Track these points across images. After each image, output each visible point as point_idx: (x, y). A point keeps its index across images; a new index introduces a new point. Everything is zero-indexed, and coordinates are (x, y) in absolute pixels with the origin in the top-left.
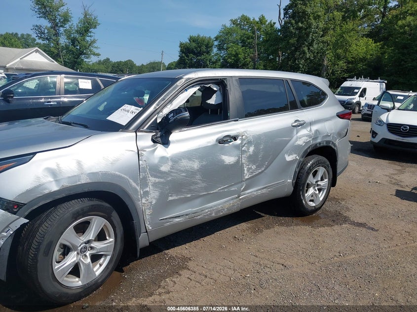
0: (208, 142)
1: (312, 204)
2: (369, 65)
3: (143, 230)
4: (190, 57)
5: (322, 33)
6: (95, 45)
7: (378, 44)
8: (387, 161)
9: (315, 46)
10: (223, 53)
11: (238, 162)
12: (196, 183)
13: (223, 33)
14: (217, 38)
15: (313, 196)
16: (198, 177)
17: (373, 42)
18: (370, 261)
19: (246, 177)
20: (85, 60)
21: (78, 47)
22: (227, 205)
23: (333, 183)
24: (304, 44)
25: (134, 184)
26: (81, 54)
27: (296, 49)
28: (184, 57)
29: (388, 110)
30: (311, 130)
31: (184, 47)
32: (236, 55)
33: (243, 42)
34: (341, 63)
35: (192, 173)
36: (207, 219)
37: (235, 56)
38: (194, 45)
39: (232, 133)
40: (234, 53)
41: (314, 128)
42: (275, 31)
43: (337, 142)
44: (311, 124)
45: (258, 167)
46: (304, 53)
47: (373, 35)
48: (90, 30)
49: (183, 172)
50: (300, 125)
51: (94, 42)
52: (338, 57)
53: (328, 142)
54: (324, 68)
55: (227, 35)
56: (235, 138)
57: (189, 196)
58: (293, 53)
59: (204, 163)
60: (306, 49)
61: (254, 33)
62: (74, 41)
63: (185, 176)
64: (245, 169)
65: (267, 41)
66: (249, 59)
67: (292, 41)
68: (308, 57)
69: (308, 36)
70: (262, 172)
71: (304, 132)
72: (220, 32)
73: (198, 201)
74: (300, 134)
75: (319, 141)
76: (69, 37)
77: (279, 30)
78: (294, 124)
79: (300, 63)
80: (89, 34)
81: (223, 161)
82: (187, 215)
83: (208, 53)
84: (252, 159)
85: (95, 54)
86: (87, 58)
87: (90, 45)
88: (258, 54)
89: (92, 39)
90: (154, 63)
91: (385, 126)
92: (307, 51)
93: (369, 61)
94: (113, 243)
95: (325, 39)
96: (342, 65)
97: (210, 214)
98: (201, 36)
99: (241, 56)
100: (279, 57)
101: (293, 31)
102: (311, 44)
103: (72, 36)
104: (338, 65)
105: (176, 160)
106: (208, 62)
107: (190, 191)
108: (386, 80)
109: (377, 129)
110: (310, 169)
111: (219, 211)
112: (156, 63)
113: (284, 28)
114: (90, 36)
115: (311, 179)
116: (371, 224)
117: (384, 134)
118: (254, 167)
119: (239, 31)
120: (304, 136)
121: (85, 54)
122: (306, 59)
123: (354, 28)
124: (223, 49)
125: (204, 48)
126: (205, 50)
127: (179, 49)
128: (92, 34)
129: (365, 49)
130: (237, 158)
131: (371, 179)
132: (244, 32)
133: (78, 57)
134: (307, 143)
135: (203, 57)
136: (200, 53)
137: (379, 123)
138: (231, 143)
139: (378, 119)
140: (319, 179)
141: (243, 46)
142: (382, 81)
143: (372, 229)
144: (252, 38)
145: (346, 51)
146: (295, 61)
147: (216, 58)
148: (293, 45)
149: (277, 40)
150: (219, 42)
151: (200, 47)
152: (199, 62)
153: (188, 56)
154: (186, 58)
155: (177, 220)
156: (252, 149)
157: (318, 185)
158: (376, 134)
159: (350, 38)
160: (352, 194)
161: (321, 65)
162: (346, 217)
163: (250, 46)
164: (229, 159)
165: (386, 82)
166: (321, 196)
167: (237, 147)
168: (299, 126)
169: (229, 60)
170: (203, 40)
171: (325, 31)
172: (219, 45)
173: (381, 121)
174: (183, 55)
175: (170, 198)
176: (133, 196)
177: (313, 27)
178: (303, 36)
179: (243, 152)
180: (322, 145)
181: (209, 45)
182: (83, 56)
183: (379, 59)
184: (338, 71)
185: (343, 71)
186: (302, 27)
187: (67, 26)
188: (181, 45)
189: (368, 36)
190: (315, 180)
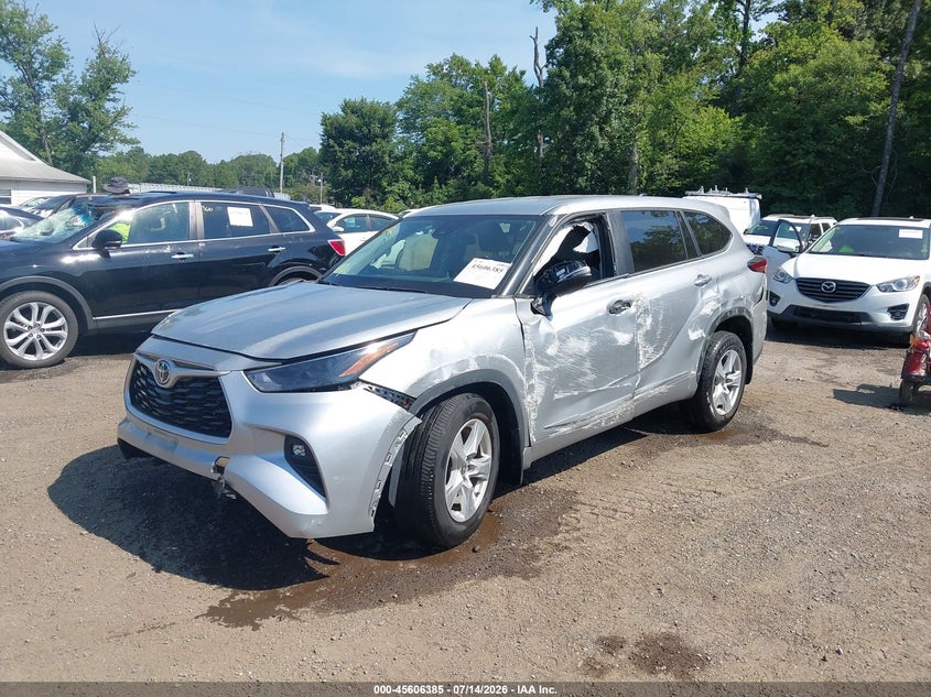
0: (598, 311)
1: (721, 412)
2: (722, 163)
3: (527, 444)
4: (346, 147)
5: (626, 96)
6: (126, 120)
7: (737, 119)
8: (802, 346)
9: (615, 123)
10: (414, 137)
11: (632, 342)
12: (585, 374)
13: (414, 93)
14: (400, 105)
15: (722, 398)
16: (588, 365)
17: (728, 115)
18: (833, 481)
19: (642, 366)
20: (101, 153)
21: (85, 125)
22: (619, 410)
23: (747, 378)
24: (592, 120)
25: (520, 374)
26: (94, 141)
27: (575, 130)
28: (333, 147)
29: (792, 254)
30: (718, 292)
31: (332, 124)
32: (447, 141)
33: (458, 112)
34: (667, 158)
35: (581, 359)
36: (597, 430)
37: (443, 144)
38: (354, 119)
39: (624, 296)
40: (441, 138)
41: (723, 286)
42: (530, 92)
43: (752, 310)
44: (718, 280)
45: (657, 350)
46: (592, 137)
47: (727, 100)
48: (113, 86)
49: (571, 356)
50: (705, 283)
51: (122, 113)
52: (660, 146)
53: (741, 309)
54: (634, 169)
55: (422, 98)
56: (629, 305)
57: (576, 393)
58: (567, 139)
59: (595, 343)
60: (595, 130)
61: (482, 93)
62: (74, 112)
63: (574, 363)
64: (641, 352)
65: (513, 112)
66: (473, 152)
67: (565, 113)
68: (601, 146)
69: (598, 103)
70: (661, 357)
71: (710, 293)
72: (407, 93)
73: (586, 402)
74: (705, 297)
75: (729, 307)
76: (62, 102)
77: (538, 91)
78: (698, 282)
79: (586, 160)
80: (112, 96)
81: (615, 341)
82: (574, 423)
83: (385, 137)
84: (650, 337)
85: (125, 141)
86: (107, 149)
87: (115, 120)
88: (493, 141)
89: (119, 106)
90: (249, 158)
91: (793, 283)
92: (597, 134)
93: (721, 156)
94: (490, 462)
95: (632, 108)
96: (670, 162)
97: (600, 423)
98: (369, 101)
99: (457, 145)
100: (539, 146)
101: (567, 92)
102: (605, 120)
103: (71, 99)
104: (661, 162)
105: (563, 337)
106: (387, 158)
107: (578, 386)
108: (759, 193)
109: (779, 289)
110: (719, 353)
111: (610, 419)
112: (254, 156)
113: (550, 86)
114: (114, 100)
115: (720, 371)
116: (814, 437)
117: (792, 297)
118: (651, 350)
119: (448, 89)
120: (710, 299)
121: (102, 140)
122: (597, 152)
123: (690, 88)
124: (415, 128)
125: (376, 128)
126: (378, 131)
127: (321, 130)
128: (117, 96)
129: (713, 130)
130: (632, 335)
131: (787, 376)
132: (458, 91)
133: (87, 147)
134: (715, 311)
135: (375, 147)
136: (368, 139)
137: (781, 279)
138: (623, 313)
139: (779, 270)
140: (731, 370)
141: (458, 123)
142: (752, 195)
143: (818, 444)
144: (480, 104)
145: (676, 133)
146: (575, 155)
147: (401, 148)
148: (567, 121)
149: (535, 111)
150: (406, 113)
151: (368, 125)
152: (367, 156)
153: (341, 145)
154: (337, 148)
155: (563, 430)
156: (649, 321)
157: (727, 381)
158: (778, 298)
159: (685, 109)
160: (768, 399)
161: (627, 163)
162: (773, 431)
163: (476, 122)
164: (623, 338)
165: (760, 197)
166: (733, 398)
167: (632, 318)
168: (702, 284)
169: (432, 154)
170: (374, 108)
171: (632, 92)
172: (405, 119)
173: (784, 275)
174: (331, 142)
175: (557, 396)
176: (520, 391)
177: (608, 84)
178: (589, 103)
179: (639, 326)
180: (733, 314)
181: (388, 121)
182: (98, 145)
183: (741, 150)
184: (662, 174)
185: (672, 174)
186: (585, 85)
187: (59, 78)
188: (326, 120)
189: (715, 103)
190: (725, 372)
